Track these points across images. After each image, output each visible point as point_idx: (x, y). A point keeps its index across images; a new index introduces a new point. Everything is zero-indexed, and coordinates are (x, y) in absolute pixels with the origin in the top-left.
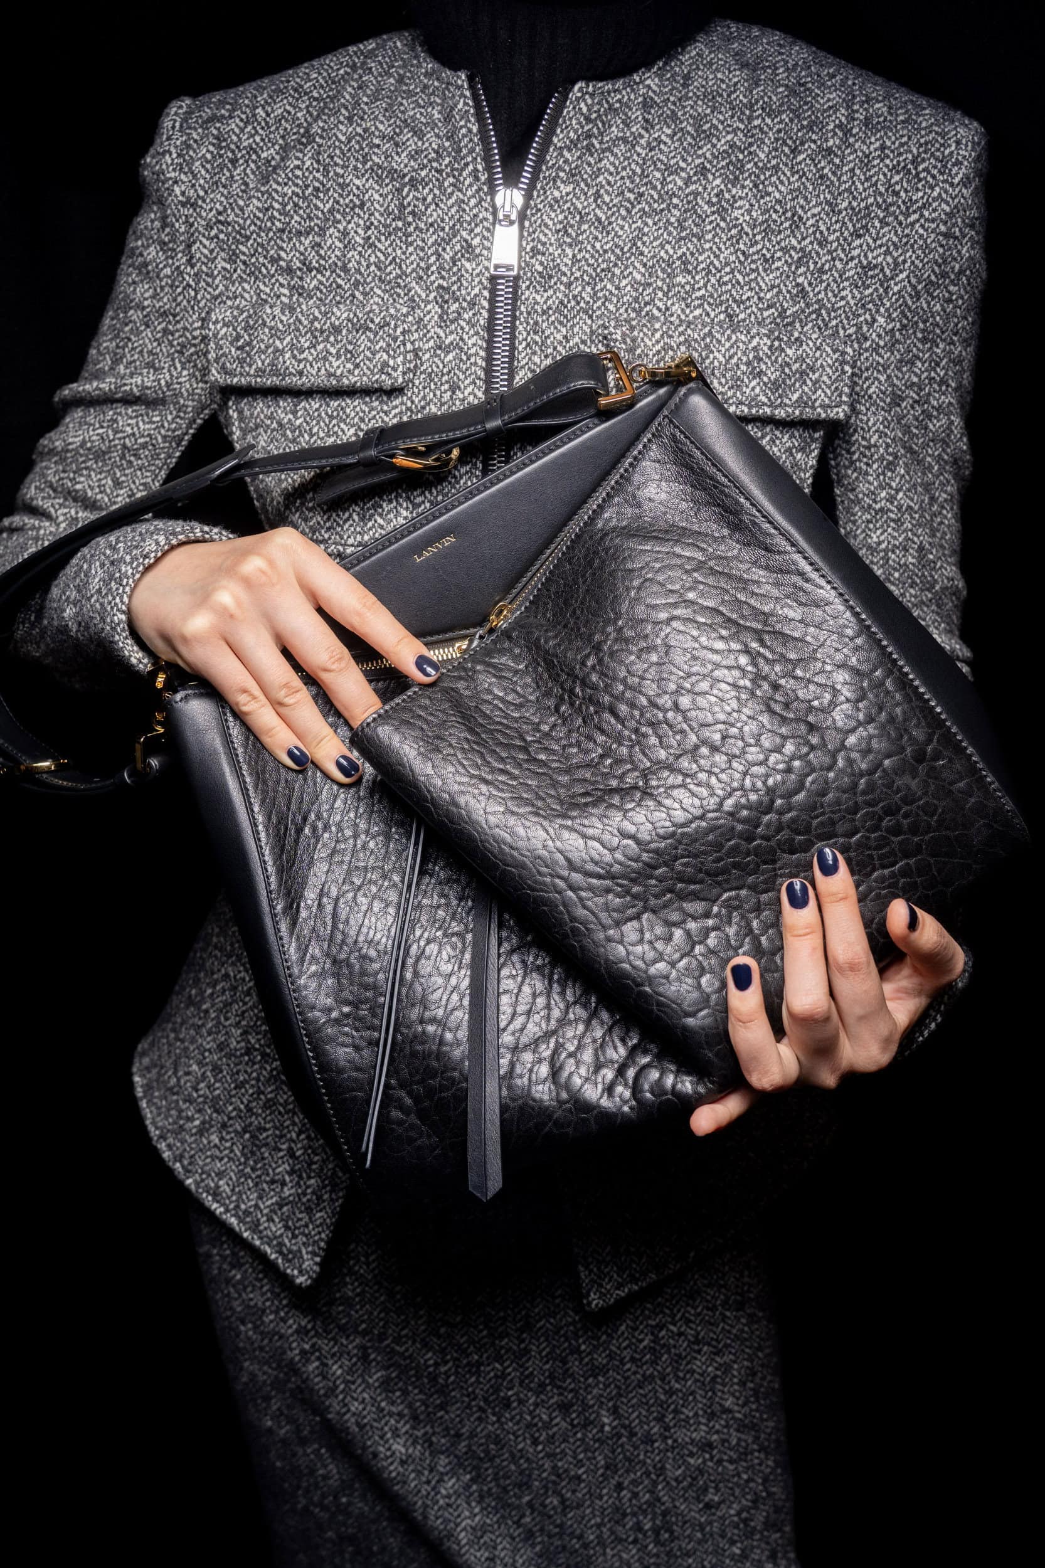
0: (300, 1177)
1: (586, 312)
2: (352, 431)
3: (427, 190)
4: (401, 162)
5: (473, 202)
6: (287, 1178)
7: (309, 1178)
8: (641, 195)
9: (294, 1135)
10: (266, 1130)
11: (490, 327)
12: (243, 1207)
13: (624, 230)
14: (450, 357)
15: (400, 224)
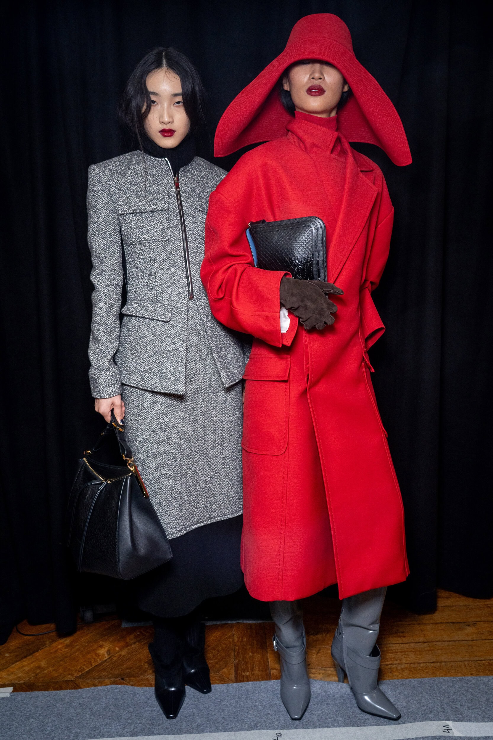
0: (174, 375)
1: (192, 197)
2: (157, 218)
3: (161, 177)
4: (154, 173)
5: (170, 179)
6: (171, 377)
7: (176, 374)
8: (195, 180)
9: (170, 368)
10: (163, 369)
11: (177, 200)
12: (164, 387)
13: (194, 185)
14: (172, 204)
15: (156, 183)
